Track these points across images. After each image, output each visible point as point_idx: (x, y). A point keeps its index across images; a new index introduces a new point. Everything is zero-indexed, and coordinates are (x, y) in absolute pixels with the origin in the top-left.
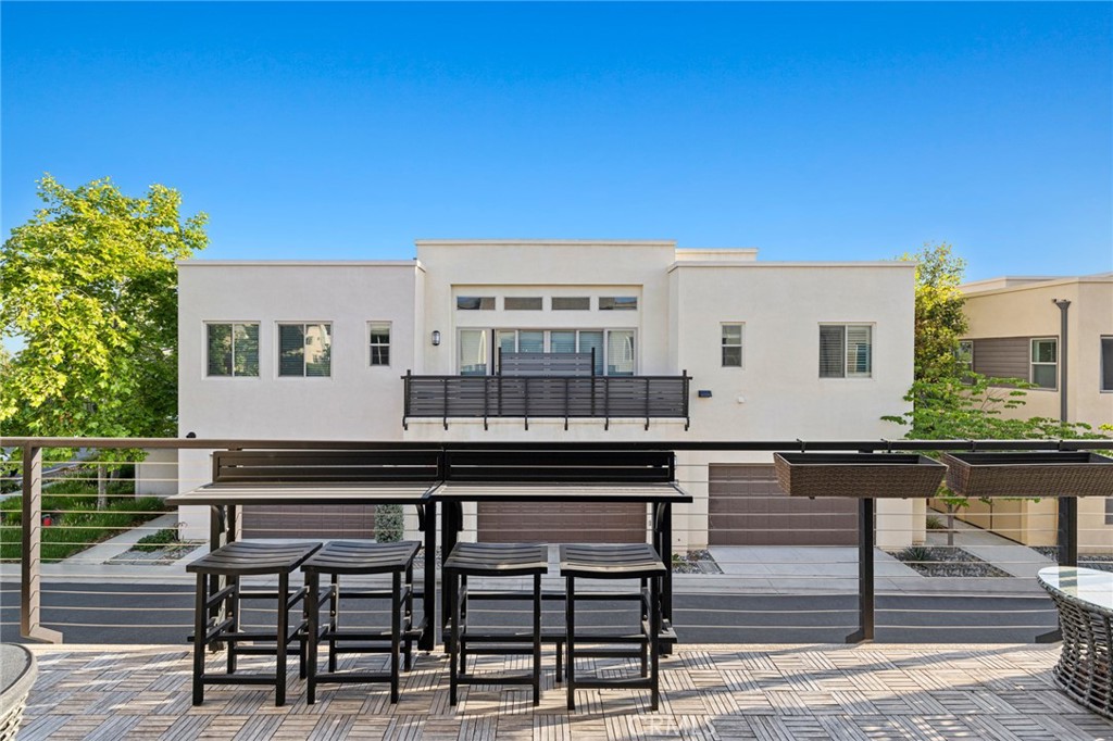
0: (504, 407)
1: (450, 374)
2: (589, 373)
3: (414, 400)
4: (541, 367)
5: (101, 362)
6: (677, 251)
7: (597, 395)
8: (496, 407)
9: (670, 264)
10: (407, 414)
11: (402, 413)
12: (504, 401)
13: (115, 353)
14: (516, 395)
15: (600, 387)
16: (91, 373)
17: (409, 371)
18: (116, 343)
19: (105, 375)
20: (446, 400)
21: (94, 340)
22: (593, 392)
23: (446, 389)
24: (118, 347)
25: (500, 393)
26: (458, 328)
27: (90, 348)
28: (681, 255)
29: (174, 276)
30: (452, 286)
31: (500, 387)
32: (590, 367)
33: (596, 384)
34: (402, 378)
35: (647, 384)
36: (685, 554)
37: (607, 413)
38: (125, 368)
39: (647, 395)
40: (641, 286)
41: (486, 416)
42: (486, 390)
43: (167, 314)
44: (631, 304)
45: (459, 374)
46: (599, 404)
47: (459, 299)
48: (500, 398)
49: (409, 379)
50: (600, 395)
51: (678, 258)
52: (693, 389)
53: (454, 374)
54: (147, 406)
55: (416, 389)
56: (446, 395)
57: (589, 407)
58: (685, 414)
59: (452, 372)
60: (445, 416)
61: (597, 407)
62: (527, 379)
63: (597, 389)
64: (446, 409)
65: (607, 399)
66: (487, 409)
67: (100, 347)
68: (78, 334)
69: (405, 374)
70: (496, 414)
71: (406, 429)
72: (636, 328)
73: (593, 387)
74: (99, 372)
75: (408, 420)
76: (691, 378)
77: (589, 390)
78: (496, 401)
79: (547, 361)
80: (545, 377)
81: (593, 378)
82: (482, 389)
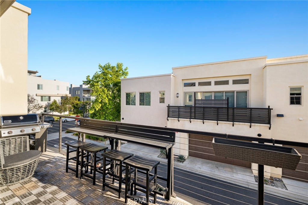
0: (196, 116)
1: (182, 106)
2: (226, 106)
3: (170, 113)
4: (211, 104)
5: (107, 101)
6: (267, 60)
7: (229, 114)
8: (194, 116)
9: (263, 65)
10: (168, 117)
11: (167, 117)
12: (196, 114)
13: (109, 100)
14: (201, 113)
15: (231, 111)
16: (105, 104)
17: (169, 105)
18: (109, 98)
19: (108, 104)
20: (179, 113)
21: (106, 97)
22: (228, 113)
23: (179, 110)
24: (110, 98)
25: (195, 112)
26: (184, 92)
27: (105, 98)
28: (268, 61)
29: (120, 82)
30: (182, 80)
31: (195, 110)
32: (227, 104)
33: (229, 110)
34: (167, 106)
35: (251, 111)
36: (269, 178)
37: (233, 120)
38: (111, 103)
39: (251, 115)
40: (251, 74)
41: (190, 119)
42: (191, 111)
43: (119, 91)
44: (246, 82)
45: (184, 106)
46: (230, 117)
47: (185, 84)
48: (195, 113)
49: (169, 107)
50: (231, 114)
51: (267, 63)
52: (273, 113)
53: (183, 106)
54: (116, 111)
55: (171, 110)
56: (179, 112)
57: (227, 118)
58: (269, 123)
59: (182, 105)
60: (178, 118)
61: (229, 118)
62: (204, 107)
63: (229, 112)
64: (179, 116)
65: (233, 115)
66: (191, 116)
67: (107, 98)
68: (103, 96)
69: (168, 105)
70: (194, 118)
71: (168, 121)
72: (249, 90)
73: (228, 111)
74: (107, 103)
75: (168, 118)
76: (272, 109)
77: (226, 112)
78: (194, 114)
79: (213, 102)
80: (212, 107)
81: (228, 108)
82: (189, 110)
